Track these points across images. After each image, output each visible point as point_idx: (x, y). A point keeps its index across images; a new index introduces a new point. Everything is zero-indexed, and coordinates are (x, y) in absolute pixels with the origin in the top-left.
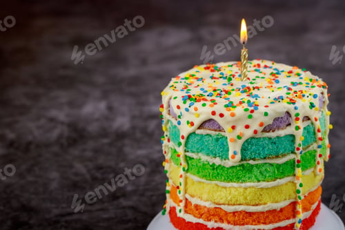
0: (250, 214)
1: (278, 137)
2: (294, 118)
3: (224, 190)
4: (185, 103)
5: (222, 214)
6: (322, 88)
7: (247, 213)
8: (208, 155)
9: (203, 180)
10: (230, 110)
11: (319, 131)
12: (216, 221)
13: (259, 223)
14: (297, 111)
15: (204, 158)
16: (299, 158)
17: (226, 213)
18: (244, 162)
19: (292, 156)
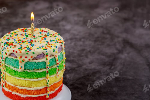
0: (28, 91)
1: (39, 62)
2: (46, 55)
3: (18, 80)
4: (4, 45)
5: (17, 89)
6: (61, 44)
7: (26, 90)
8: (12, 66)
9: (11, 76)
10: (20, 50)
11: (57, 60)
12: (15, 92)
13: (31, 94)
14: (47, 53)
15: (11, 67)
16: (48, 71)
17: (19, 89)
18: (25, 71)
19: (45, 70)
